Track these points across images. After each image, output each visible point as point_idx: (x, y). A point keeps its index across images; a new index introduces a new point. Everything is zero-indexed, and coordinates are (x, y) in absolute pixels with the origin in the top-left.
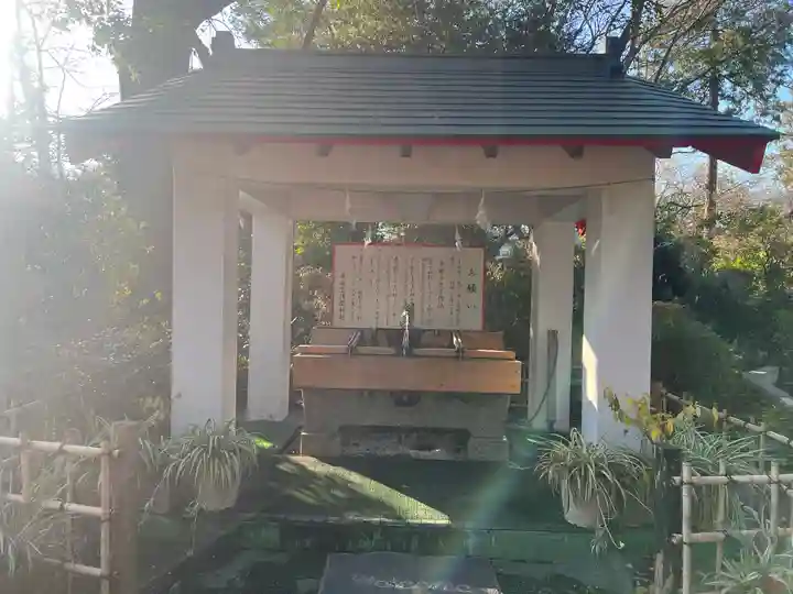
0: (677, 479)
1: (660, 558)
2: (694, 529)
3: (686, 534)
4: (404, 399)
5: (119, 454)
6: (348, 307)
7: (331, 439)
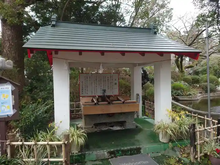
0: (196, 130)
3: (198, 142)
4: (111, 115)
5: (67, 143)
6: (84, 90)
7: (93, 127)
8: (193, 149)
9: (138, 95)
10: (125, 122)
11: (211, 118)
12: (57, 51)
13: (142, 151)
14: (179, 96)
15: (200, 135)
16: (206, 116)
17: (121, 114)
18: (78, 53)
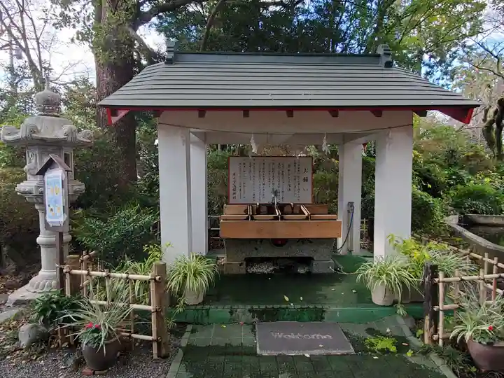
0: (437, 280)
1: (427, 318)
2: (445, 303)
3: (441, 306)
4: (280, 242)
5: (159, 279)
6: (238, 192)
7: (241, 265)
8: (430, 320)
9: (351, 205)
10: (312, 259)
11: (496, 258)
12: (158, 110)
13: (325, 315)
14: (478, 213)
15: (446, 289)
16: (486, 254)
17: (303, 241)
18: (196, 113)
